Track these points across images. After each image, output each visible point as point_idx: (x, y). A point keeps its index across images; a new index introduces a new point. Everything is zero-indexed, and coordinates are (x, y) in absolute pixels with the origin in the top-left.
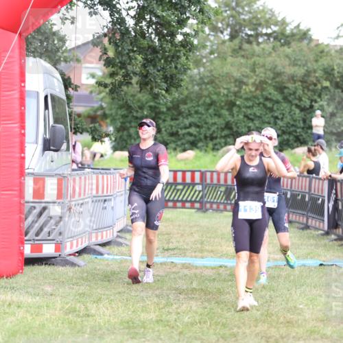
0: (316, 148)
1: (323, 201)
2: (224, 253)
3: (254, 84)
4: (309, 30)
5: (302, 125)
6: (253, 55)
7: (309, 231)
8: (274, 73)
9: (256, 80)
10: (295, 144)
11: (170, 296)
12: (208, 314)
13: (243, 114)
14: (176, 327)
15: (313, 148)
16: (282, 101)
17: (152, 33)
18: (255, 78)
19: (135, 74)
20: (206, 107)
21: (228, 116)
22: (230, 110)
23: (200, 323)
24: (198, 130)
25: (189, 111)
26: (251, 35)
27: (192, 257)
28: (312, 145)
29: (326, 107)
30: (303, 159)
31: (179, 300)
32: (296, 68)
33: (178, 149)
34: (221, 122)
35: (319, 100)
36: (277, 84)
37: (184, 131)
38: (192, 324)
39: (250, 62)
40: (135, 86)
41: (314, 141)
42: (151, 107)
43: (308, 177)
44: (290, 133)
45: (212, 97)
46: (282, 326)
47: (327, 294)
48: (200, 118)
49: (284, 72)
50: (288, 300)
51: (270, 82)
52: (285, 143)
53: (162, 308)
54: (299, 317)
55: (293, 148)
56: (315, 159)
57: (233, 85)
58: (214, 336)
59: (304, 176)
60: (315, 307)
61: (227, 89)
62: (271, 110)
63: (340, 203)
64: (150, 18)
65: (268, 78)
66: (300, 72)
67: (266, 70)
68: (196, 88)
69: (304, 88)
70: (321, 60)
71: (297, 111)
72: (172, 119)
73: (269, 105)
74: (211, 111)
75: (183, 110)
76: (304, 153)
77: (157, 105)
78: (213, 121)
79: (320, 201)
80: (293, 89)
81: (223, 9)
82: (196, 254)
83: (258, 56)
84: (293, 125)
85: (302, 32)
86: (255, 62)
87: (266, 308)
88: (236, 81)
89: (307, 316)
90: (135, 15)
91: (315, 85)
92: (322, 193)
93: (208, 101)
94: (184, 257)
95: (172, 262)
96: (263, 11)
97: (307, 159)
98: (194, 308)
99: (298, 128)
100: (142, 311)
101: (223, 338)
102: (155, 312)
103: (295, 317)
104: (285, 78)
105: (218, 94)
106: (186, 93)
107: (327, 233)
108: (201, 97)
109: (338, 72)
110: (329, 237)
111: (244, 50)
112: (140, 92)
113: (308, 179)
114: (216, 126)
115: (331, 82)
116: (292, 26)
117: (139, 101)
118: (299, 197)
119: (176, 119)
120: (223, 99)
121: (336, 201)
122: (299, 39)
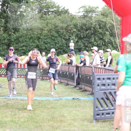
0: (71, 54)
1: (74, 75)
2: (36, 95)
3: (47, 30)
4: (68, 10)
5: (66, 46)
6: (47, 19)
7: (68, 86)
8: (55, 26)
9: (48, 29)
10: (63, 53)
11: (16, 112)
12: (30, 118)
13: (43, 42)
14: (18, 123)
15: (70, 54)
16: (58, 37)
17: (8, 11)
18: (48, 28)
19: (2, 26)
20: (29, 39)
21: (37, 42)
22: (38, 40)
23: (27, 121)
24: (26, 48)
25: (23, 41)
26: (46, 12)
27: (24, 96)
28: (69, 53)
29: (75, 39)
30: (66, 59)
31: (19, 113)
32: (63, 24)
33: (19, 55)
34: (35, 45)
35: (72, 36)
36: (56, 30)
37: (21, 48)
38: (24, 122)
39: (46, 22)
40: (2, 31)
41: (70, 52)
42: (8, 39)
43: (68, 65)
44: (61, 49)
45: (31, 35)
46: (58, 122)
47: (76, 110)
48: (27, 43)
49: (59, 26)
50: (61, 112)
51: (53, 29)
52: (59, 53)
53: (13, 116)
54: (65, 119)
55: (62, 55)
56: (70, 59)
57: (39, 31)
58: (33, 127)
59: (67, 65)
60: (71, 115)
61: (37, 32)
62: (54, 40)
63: (80, 75)
64: (7, 5)
65: (52, 28)
66: (65, 25)
67: (52, 25)
68: (25, 32)
69: (66, 31)
70: (73, 21)
71: (64, 40)
72: (16, 44)
73: (53, 38)
74: (31, 41)
75: (20, 40)
76: (66, 56)
77: (10, 39)
78: (32, 44)
79: (73, 75)
80: (62, 32)
81: (35, 2)
82: (26, 95)
83: (49, 19)
84: (62, 46)
85: (65, 10)
86: (47, 22)
87: (52, 116)
88: (40, 29)
89: (68, 118)
90: (1, 4)
91: (71, 30)
92: (73, 71)
93: (30, 37)
94: (21, 96)
95: (17, 98)
96: (51, 2)
97: (68, 59)
98: (25, 116)
99: (64, 47)
100: (5, 117)
101: (36, 127)
102: (10, 118)
103: (63, 119)
104: (59, 28)
105: (34, 34)
106: (21, 34)
107: (76, 87)
108: (27, 35)
109: (79, 26)
110: (76, 88)
111: (43, 17)
112: (4, 33)
113: (68, 66)
114: (33, 46)
115: (76, 29)
116: (61, 8)
117: (3, 37)
118: (65, 73)
119: (18, 44)
120: (35, 36)
121: (79, 74)
122: (64, 13)
